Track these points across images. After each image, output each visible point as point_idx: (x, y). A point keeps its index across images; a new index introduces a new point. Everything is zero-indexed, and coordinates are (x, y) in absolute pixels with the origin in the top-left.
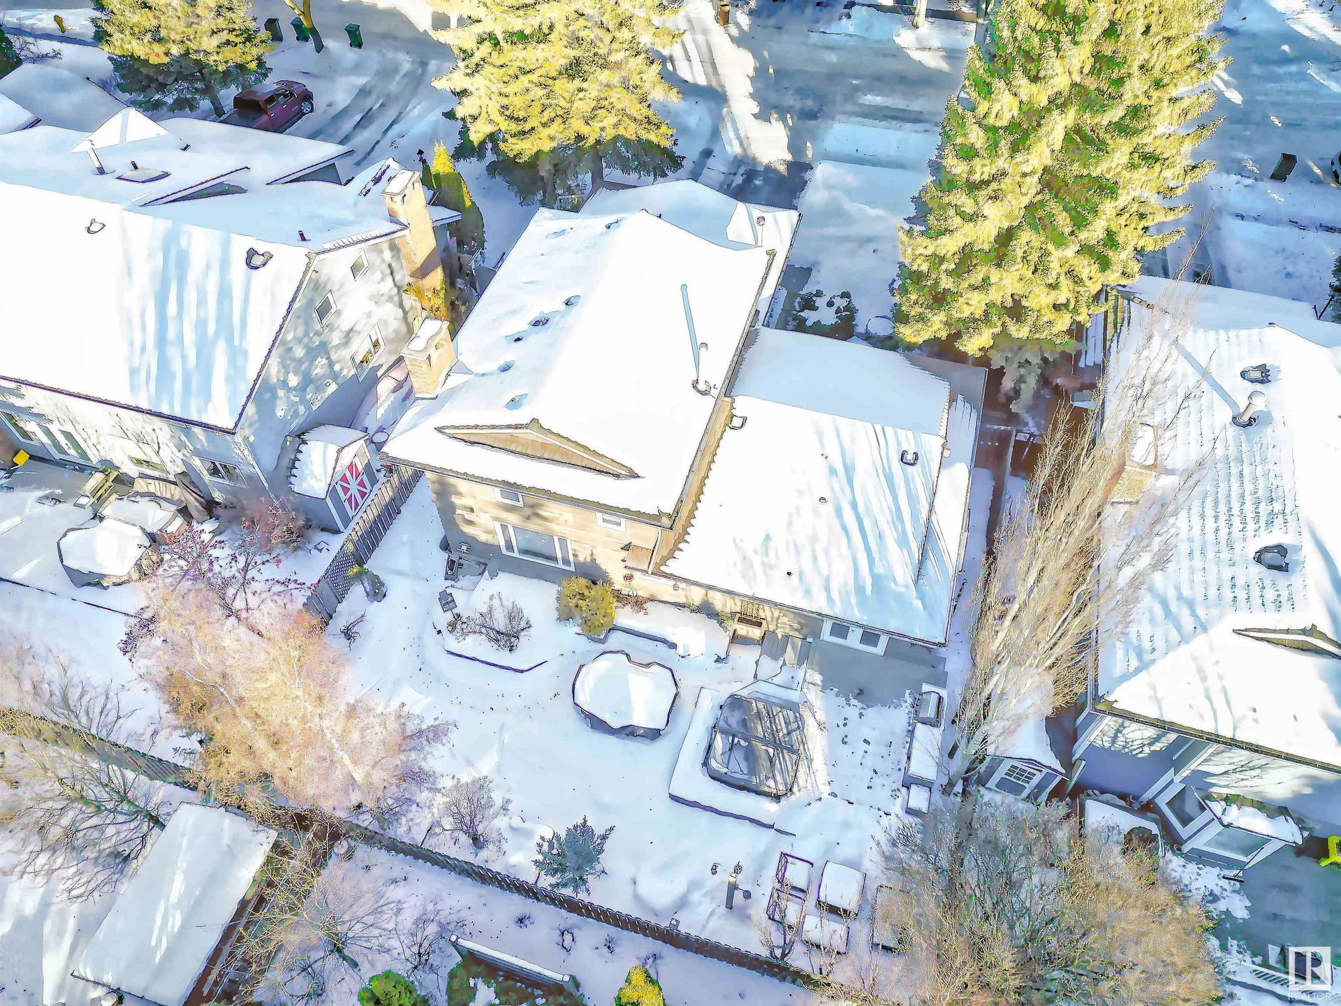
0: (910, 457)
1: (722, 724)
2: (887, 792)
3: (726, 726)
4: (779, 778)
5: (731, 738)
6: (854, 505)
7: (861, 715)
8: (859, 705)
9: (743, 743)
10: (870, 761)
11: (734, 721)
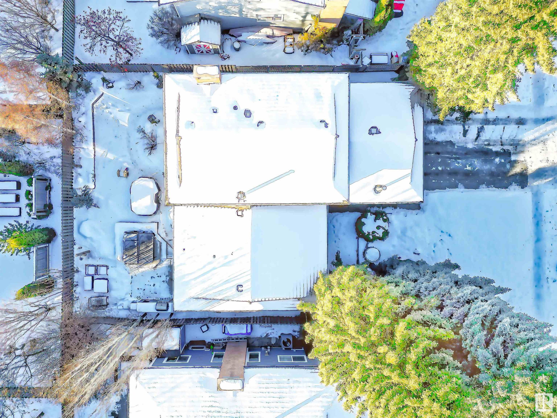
0: (240, 289)
1: (141, 235)
2: (139, 295)
3: (140, 237)
4: (127, 259)
5: (136, 239)
6: (214, 269)
7: (164, 281)
8: (167, 280)
9: (136, 244)
10: (147, 288)
11: (142, 239)
